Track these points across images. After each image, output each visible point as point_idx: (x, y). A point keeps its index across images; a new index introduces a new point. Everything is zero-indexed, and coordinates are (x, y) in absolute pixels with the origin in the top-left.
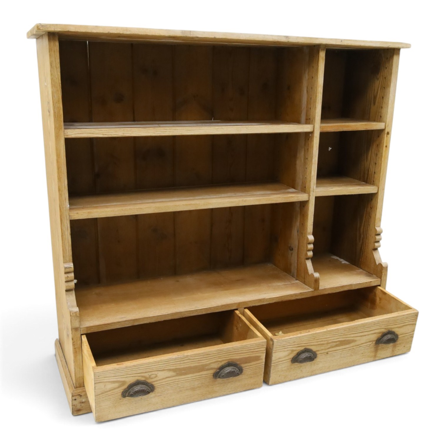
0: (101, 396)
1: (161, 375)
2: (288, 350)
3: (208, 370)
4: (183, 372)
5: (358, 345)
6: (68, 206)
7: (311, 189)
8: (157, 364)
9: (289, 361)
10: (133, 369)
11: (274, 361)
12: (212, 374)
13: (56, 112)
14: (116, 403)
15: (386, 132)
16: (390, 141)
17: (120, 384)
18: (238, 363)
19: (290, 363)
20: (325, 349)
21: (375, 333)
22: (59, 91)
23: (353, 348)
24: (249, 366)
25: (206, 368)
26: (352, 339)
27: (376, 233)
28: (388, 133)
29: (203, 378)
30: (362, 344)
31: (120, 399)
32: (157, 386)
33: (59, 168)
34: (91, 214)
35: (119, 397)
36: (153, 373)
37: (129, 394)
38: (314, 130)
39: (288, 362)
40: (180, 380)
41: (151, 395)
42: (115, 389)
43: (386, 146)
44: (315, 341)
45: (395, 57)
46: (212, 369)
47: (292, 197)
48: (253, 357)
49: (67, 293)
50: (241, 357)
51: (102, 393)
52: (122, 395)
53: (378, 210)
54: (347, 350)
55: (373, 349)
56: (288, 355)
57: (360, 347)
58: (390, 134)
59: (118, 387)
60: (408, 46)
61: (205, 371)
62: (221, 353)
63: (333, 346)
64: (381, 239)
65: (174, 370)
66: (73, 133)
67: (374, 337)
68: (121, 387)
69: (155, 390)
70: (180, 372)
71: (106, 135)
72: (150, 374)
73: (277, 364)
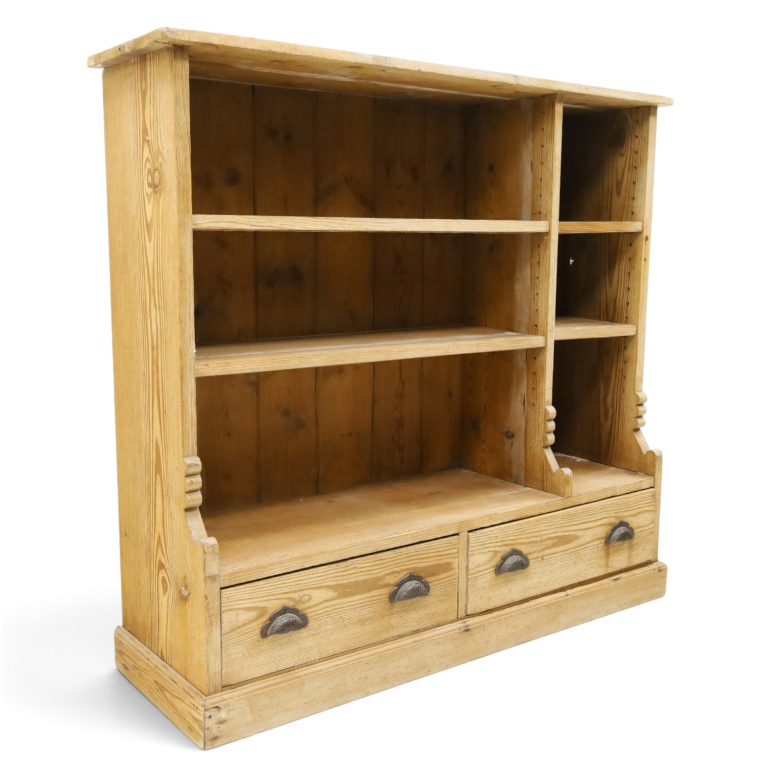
0: (232, 636)
1: (319, 596)
2: (489, 551)
3: (382, 587)
4: (347, 590)
5: (582, 545)
6: (195, 351)
7: (549, 328)
8: (311, 576)
9: (491, 572)
10: (276, 585)
11: (471, 570)
12: (388, 596)
13: (181, 183)
14: (252, 649)
15: (644, 237)
16: (649, 250)
17: (259, 612)
18: (422, 575)
19: (493, 575)
20: (539, 551)
21: (603, 525)
22: (187, 146)
23: (577, 551)
24: (437, 580)
25: (380, 583)
26: (573, 533)
27: (638, 401)
28: (647, 238)
29: (374, 602)
30: (588, 543)
31: (259, 641)
32: (312, 616)
33: (182, 282)
34: (229, 367)
35: (257, 636)
36: (306, 592)
37: (272, 630)
38: (550, 230)
39: (489, 573)
40: (344, 605)
41: (303, 632)
42: (251, 622)
43: (645, 260)
44: (524, 536)
45: (651, 119)
46: (387, 585)
47: (522, 340)
48: (443, 564)
49: (187, 513)
50: (426, 564)
51: (233, 630)
52: (261, 633)
53: (638, 363)
54: (568, 553)
55: (603, 553)
56: (490, 560)
57: (585, 548)
58: (649, 239)
59: (256, 619)
60: (669, 103)
61: (377, 589)
62: (399, 557)
63: (550, 544)
64: (645, 412)
65: (335, 588)
66: (205, 221)
67: (602, 532)
68: (261, 618)
69: (309, 625)
70: (345, 590)
71: (255, 226)
72: (301, 594)
73: (475, 575)
